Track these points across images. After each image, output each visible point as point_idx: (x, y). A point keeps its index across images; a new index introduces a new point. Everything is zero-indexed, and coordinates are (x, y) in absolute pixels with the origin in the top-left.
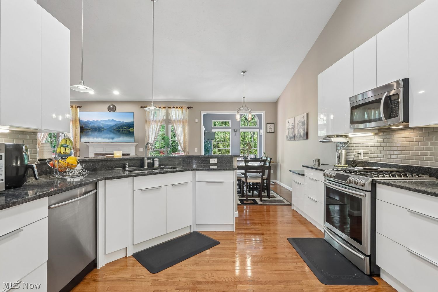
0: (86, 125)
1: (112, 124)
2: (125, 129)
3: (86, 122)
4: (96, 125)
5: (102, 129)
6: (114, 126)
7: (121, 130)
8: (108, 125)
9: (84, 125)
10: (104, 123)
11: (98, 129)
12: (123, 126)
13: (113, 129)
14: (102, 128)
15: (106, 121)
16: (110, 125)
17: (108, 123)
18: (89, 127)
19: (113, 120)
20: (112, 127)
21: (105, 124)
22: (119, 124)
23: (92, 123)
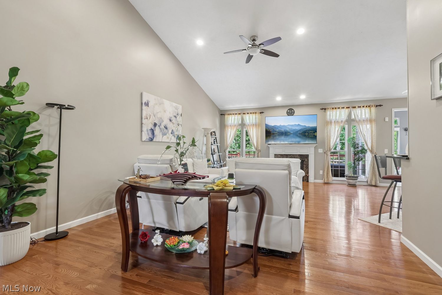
0: (273, 129)
1: (298, 128)
2: (310, 133)
3: (273, 127)
4: (283, 130)
5: (289, 134)
6: (300, 130)
7: (307, 134)
8: (294, 129)
9: (271, 129)
10: (290, 127)
11: (285, 134)
12: (309, 130)
13: (299, 134)
14: (288, 132)
15: (292, 125)
16: (297, 129)
17: (294, 128)
18: (276, 132)
19: (299, 125)
20: (298, 131)
21: (291, 129)
22: (305, 129)
23: (280, 127)
